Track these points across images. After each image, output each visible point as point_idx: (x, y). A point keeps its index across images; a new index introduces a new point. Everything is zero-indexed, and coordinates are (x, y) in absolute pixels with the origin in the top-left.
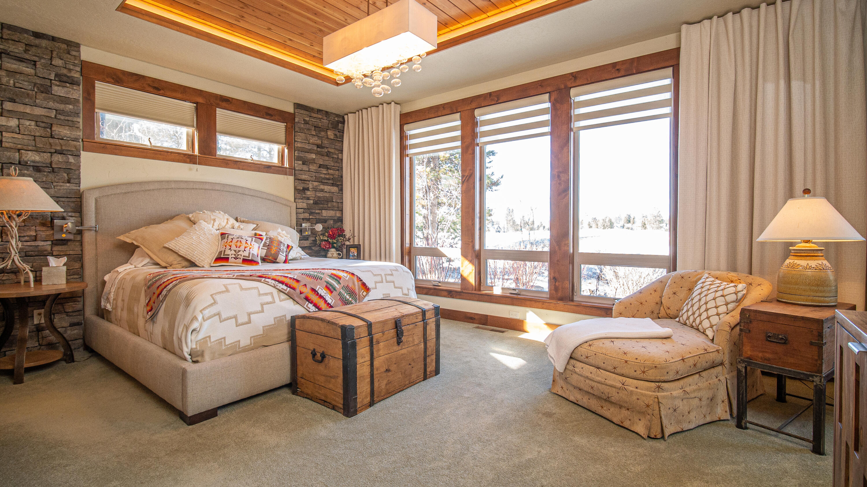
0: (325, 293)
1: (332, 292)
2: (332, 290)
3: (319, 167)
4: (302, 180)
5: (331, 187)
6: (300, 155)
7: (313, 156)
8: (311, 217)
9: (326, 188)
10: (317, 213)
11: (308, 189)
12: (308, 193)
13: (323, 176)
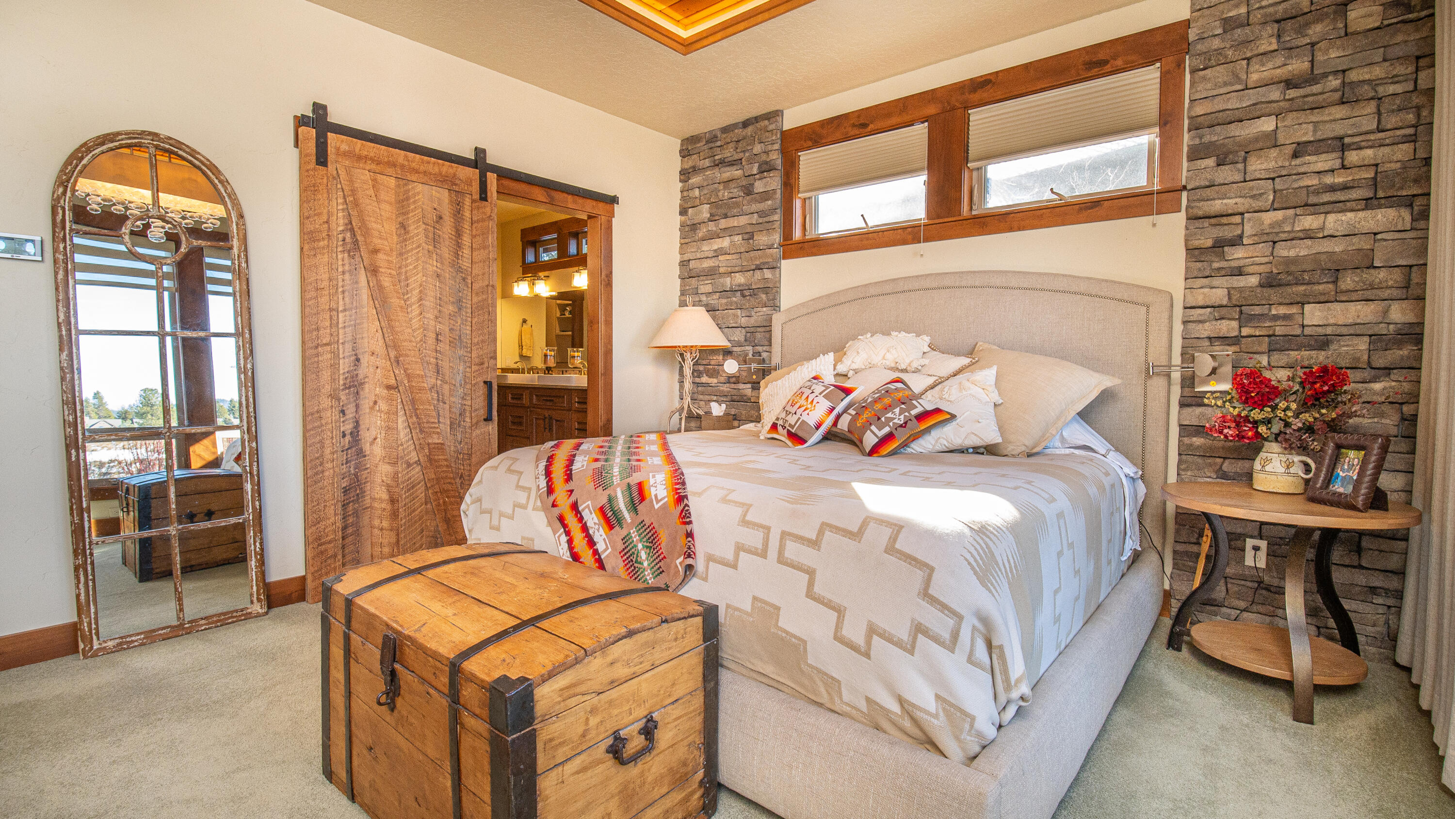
0: (595, 524)
1: (611, 527)
2: (613, 521)
3: (1295, 155)
4: (1209, 217)
5: (1361, 214)
6: (1206, 139)
7: (1267, 125)
8: (1245, 331)
9: (1334, 222)
10: (1276, 318)
11: (1237, 241)
12: (1237, 254)
13: (1313, 181)
